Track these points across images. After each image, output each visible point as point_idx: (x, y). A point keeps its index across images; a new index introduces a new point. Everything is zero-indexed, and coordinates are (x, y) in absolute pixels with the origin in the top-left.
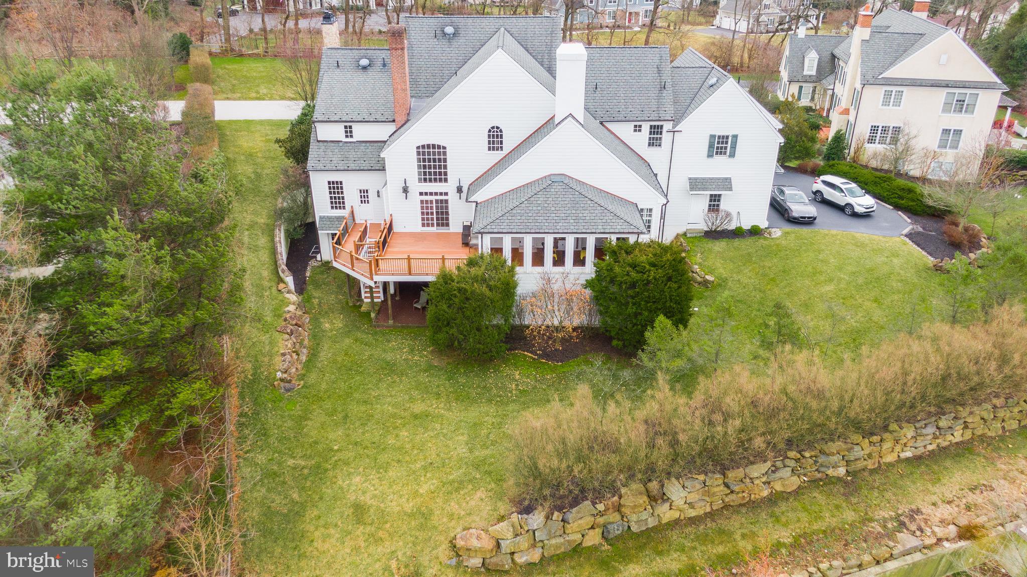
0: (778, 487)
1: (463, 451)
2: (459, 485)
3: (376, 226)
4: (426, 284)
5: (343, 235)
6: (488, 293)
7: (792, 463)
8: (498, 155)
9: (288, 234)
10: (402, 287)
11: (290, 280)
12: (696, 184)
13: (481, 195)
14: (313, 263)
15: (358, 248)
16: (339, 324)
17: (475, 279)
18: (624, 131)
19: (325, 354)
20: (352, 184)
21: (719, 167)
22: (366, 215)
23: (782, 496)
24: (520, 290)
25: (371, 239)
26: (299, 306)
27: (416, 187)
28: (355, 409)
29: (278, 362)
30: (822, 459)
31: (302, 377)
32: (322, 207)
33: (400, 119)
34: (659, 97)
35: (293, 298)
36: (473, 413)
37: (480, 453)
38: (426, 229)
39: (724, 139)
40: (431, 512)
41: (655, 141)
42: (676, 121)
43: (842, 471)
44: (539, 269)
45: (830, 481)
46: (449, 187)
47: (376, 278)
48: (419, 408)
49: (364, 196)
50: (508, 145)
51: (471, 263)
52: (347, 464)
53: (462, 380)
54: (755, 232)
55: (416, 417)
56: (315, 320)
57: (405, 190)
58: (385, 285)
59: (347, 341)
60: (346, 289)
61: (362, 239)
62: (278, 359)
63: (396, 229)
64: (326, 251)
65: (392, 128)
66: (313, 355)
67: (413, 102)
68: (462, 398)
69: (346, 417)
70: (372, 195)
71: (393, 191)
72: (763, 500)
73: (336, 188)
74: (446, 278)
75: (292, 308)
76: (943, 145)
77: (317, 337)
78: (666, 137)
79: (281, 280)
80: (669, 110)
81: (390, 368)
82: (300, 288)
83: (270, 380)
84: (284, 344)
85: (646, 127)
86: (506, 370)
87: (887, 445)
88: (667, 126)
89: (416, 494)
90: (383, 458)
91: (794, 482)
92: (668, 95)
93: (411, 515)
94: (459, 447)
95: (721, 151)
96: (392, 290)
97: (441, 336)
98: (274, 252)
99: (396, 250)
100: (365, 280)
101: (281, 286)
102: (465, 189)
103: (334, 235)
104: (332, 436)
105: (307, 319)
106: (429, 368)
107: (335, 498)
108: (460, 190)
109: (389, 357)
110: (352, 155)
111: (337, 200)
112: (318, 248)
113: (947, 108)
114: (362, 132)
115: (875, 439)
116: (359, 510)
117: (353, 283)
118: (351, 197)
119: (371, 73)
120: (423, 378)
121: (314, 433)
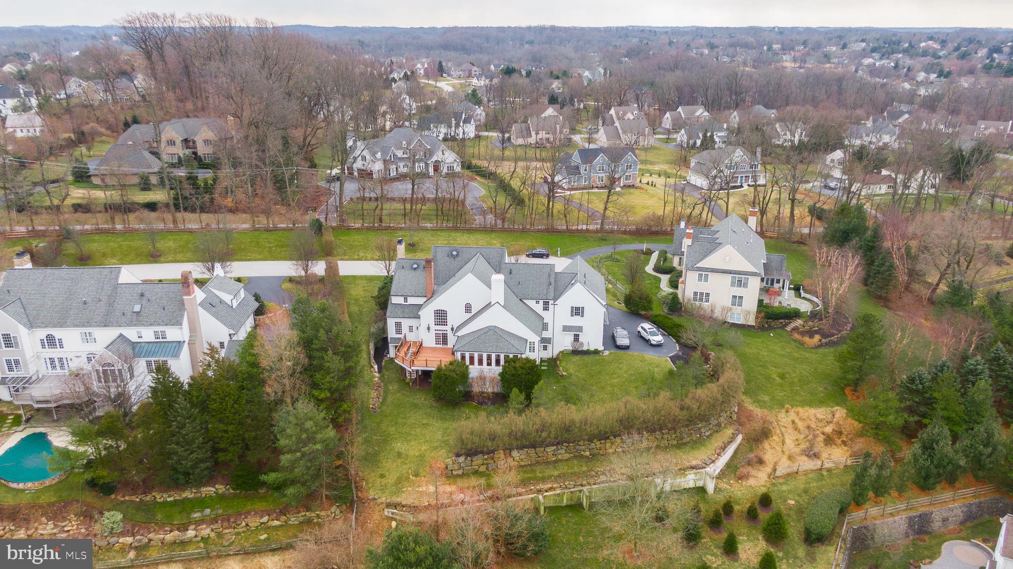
0: (560, 457)
1: (440, 437)
2: (436, 448)
3: (415, 343)
4: (432, 371)
5: (400, 346)
6: (455, 376)
7: (565, 448)
8: (469, 315)
9: (375, 344)
10: (424, 372)
11: (376, 367)
12: (566, 329)
13: (460, 334)
14: (385, 359)
15: (406, 354)
16: (396, 387)
17: (450, 370)
18: (531, 303)
19: (390, 399)
20: (406, 323)
21: (576, 321)
22: (411, 337)
23: (561, 461)
24: (471, 376)
25: (413, 350)
26: (380, 378)
27: (433, 327)
28: (400, 420)
29: (371, 401)
30: (577, 447)
31: (380, 408)
32: (392, 333)
33: (429, 296)
34: (548, 288)
35: (377, 375)
36: (446, 425)
37: (446, 438)
38: (437, 346)
39: (577, 309)
40: (425, 456)
41: (546, 309)
42: (555, 299)
43: (588, 453)
44: (480, 367)
45: (582, 456)
46: (448, 328)
47: (412, 368)
48: (425, 421)
49: (411, 329)
50: (474, 311)
51: (451, 364)
52: (396, 439)
53: (444, 412)
54: (596, 352)
55: (423, 424)
56: (385, 385)
57: (429, 329)
58: (417, 371)
59: (399, 394)
60: (400, 372)
61: (408, 350)
62: (371, 400)
63: (424, 345)
64: (392, 353)
65: (425, 299)
66: (384, 399)
67: (436, 287)
68: (443, 419)
69: (396, 423)
70: (414, 329)
71: (423, 328)
72: (552, 461)
73: (398, 326)
74: (439, 369)
75: (376, 379)
76: (733, 304)
77: (386, 392)
78: (551, 307)
79: (372, 367)
80: (552, 295)
81: (416, 406)
82: (380, 371)
83: (368, 408)
84: (374, 394)
85: (541, 302)
86: (463, 409)
87: (608, 445)
88: (551, 302)
89: (420, 450)
90: (409, 438)
91: (567, 456)
92: (552, 287)
93: (418, 457)
94: (439, 436)
95: (577, 314)
96: (420, 373)
97: (436, 393)
98: (369, 353)
99: (422, 356)
100: (408, 369)
101: (372, 369)
102: (455, 329)
103: (396, 347)
104: (391, 429)
105: (382, 384)
106: (432, 406)
107: (391, 450)
108: (452, 329)
109: (416, 401)
110: (407, 310)
111: (399, 330)
112: (388, 351)
113: (733, 284)
114: (412, 301)
115: (602, 441)
116: (399, 455)
117: (403, 370)
118: (405, 329)
119: (418, 272)
120: (429, 411)
121: (384, 428)
